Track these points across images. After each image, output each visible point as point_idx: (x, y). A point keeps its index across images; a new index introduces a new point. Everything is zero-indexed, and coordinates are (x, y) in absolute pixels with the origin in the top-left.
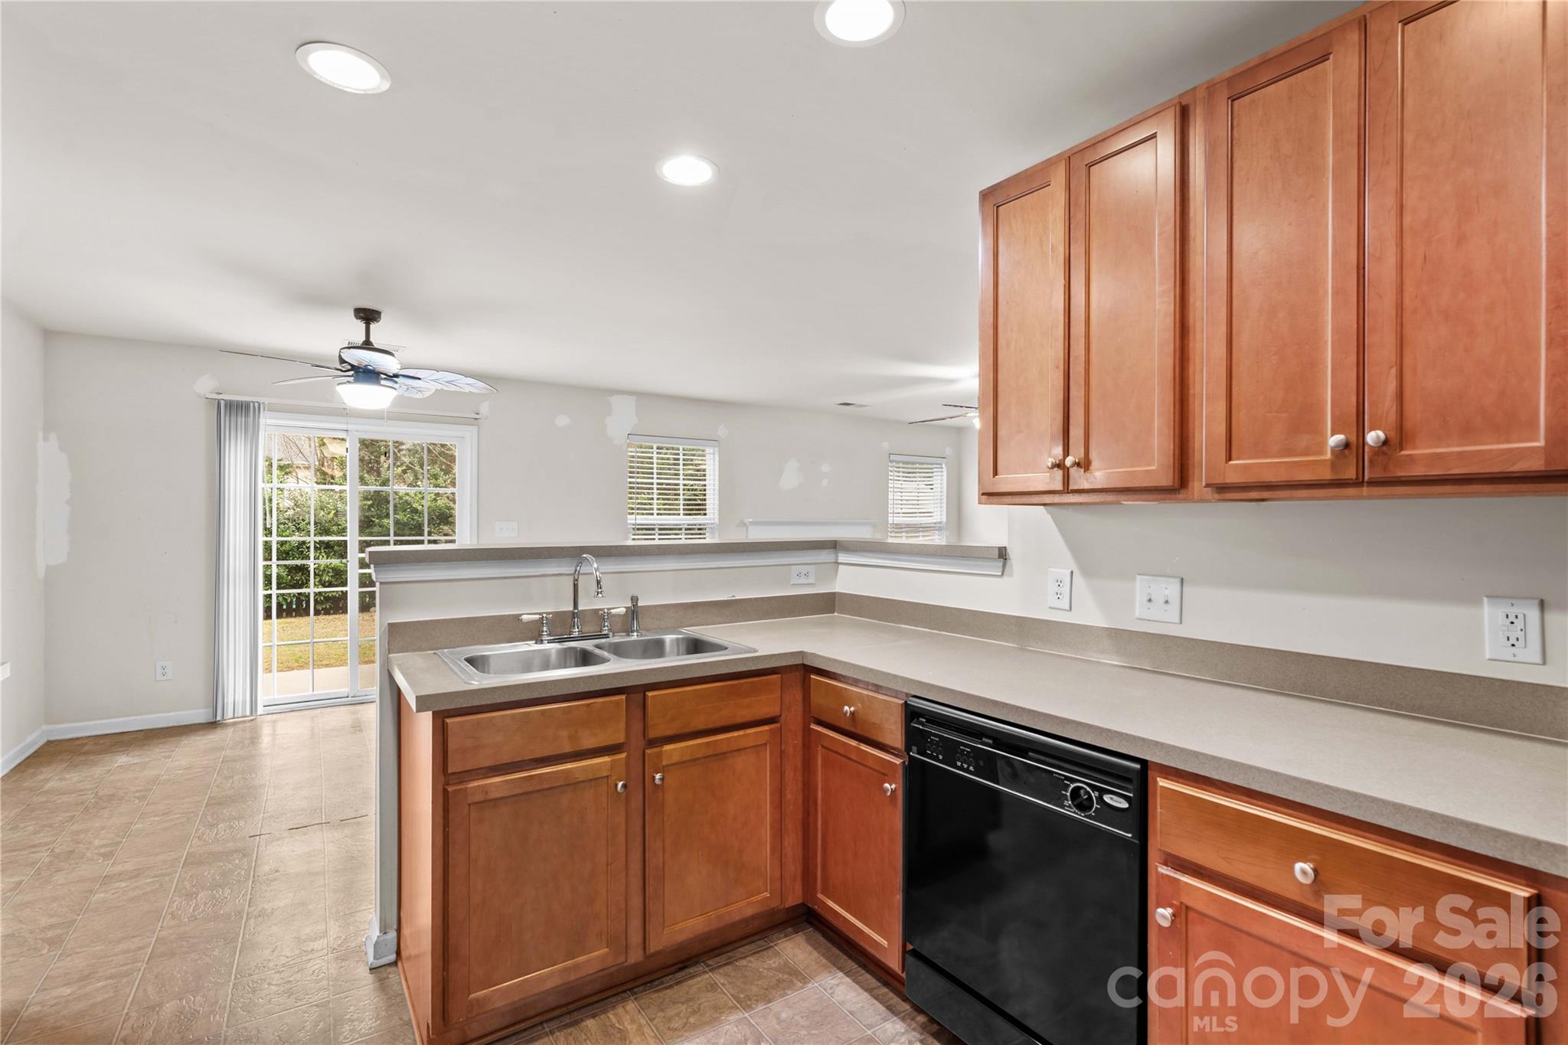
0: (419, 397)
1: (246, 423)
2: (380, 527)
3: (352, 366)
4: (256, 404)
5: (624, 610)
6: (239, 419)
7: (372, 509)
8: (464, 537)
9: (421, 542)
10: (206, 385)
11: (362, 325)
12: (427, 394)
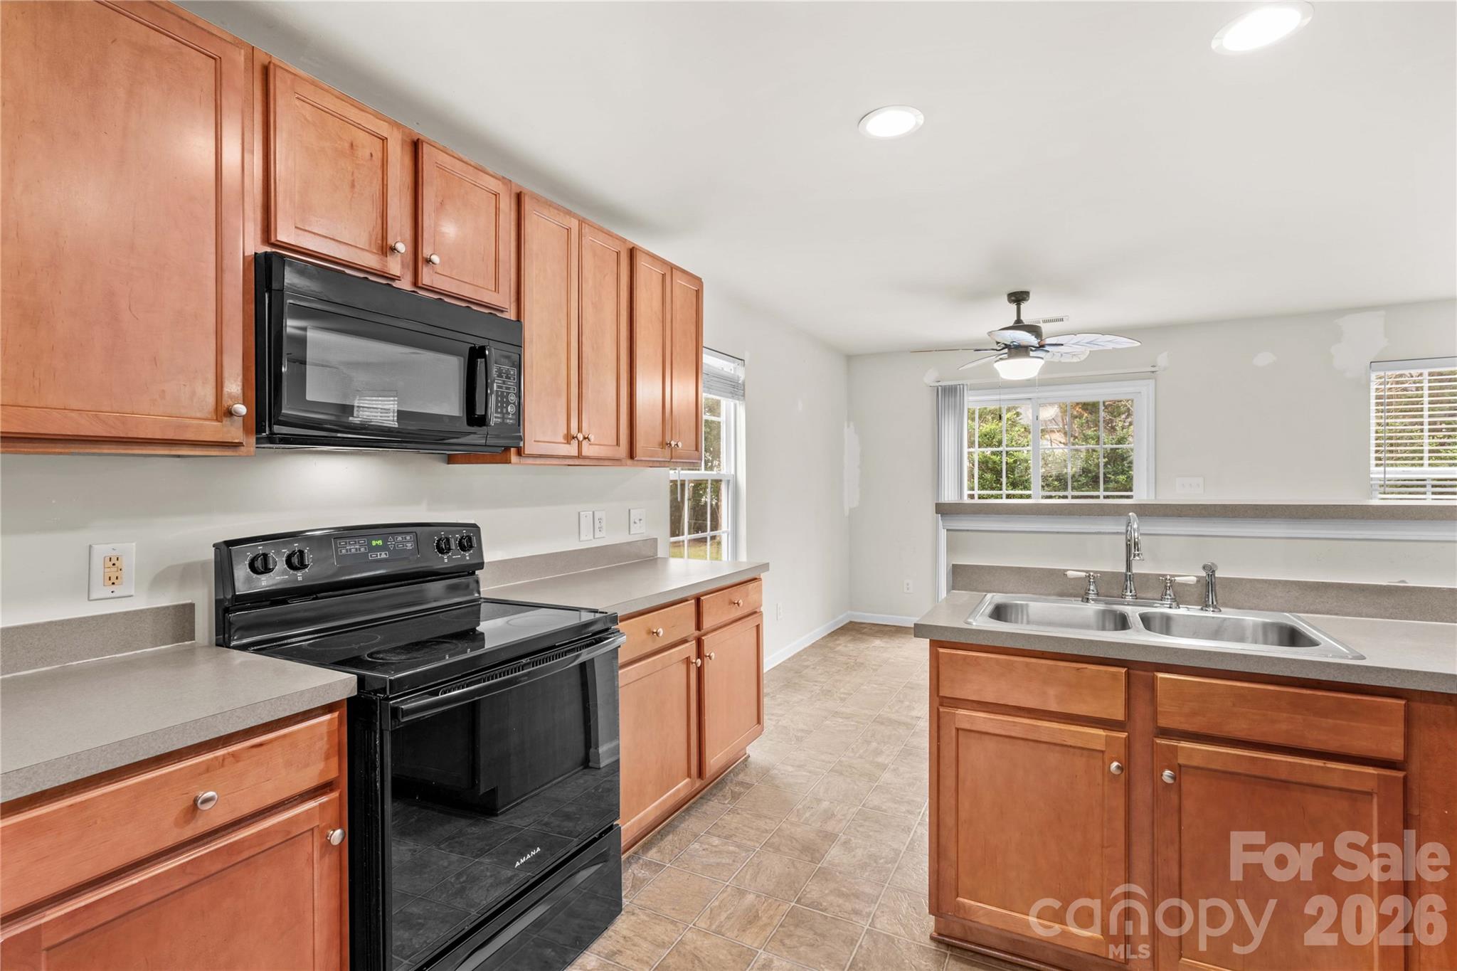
0: (1076, 361)
1: (955, 402)
2: (1116, 482)
3: (1005, 344)
4: (961, 386)
5: (1195, 579)
6: (950, 399)
7: (1109, 466)
8: (1142, 493)
9: (1098, 497)
10: (930, 377)
11: (1014, 306)
12: (1083, 357)
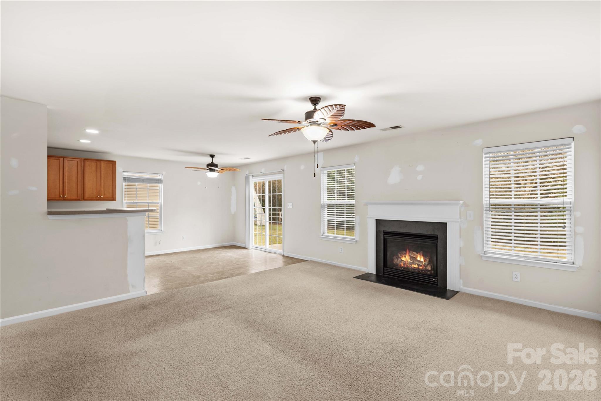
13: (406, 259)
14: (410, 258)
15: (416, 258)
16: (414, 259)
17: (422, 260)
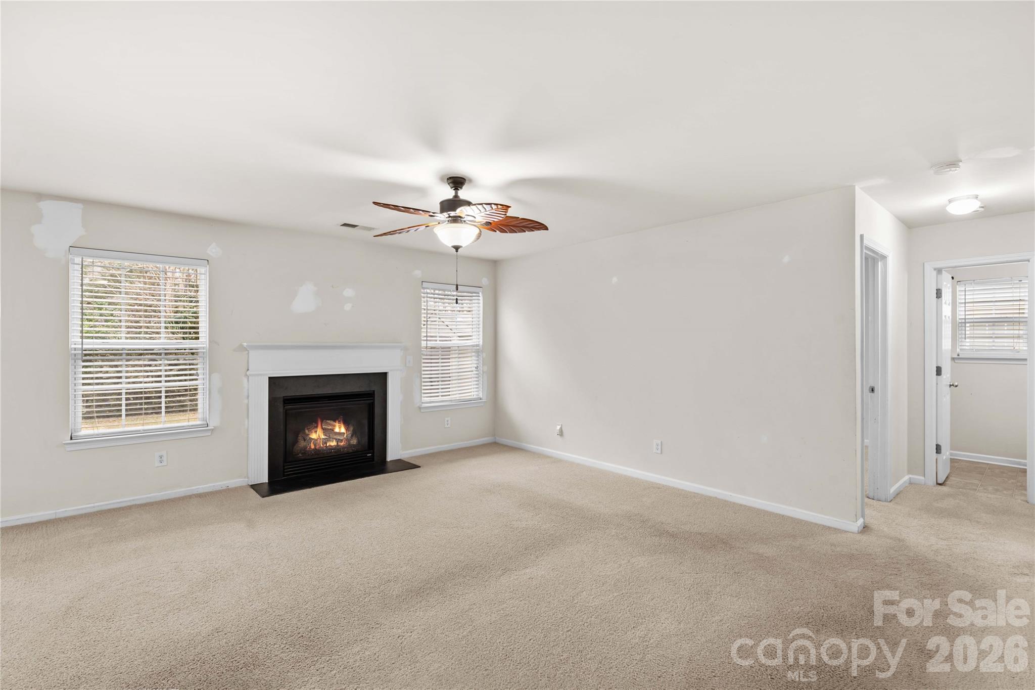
13: (317, 435)
14: (324, 433)
15: (333, 430)
16: (328, 432)
17: (343, 430)
